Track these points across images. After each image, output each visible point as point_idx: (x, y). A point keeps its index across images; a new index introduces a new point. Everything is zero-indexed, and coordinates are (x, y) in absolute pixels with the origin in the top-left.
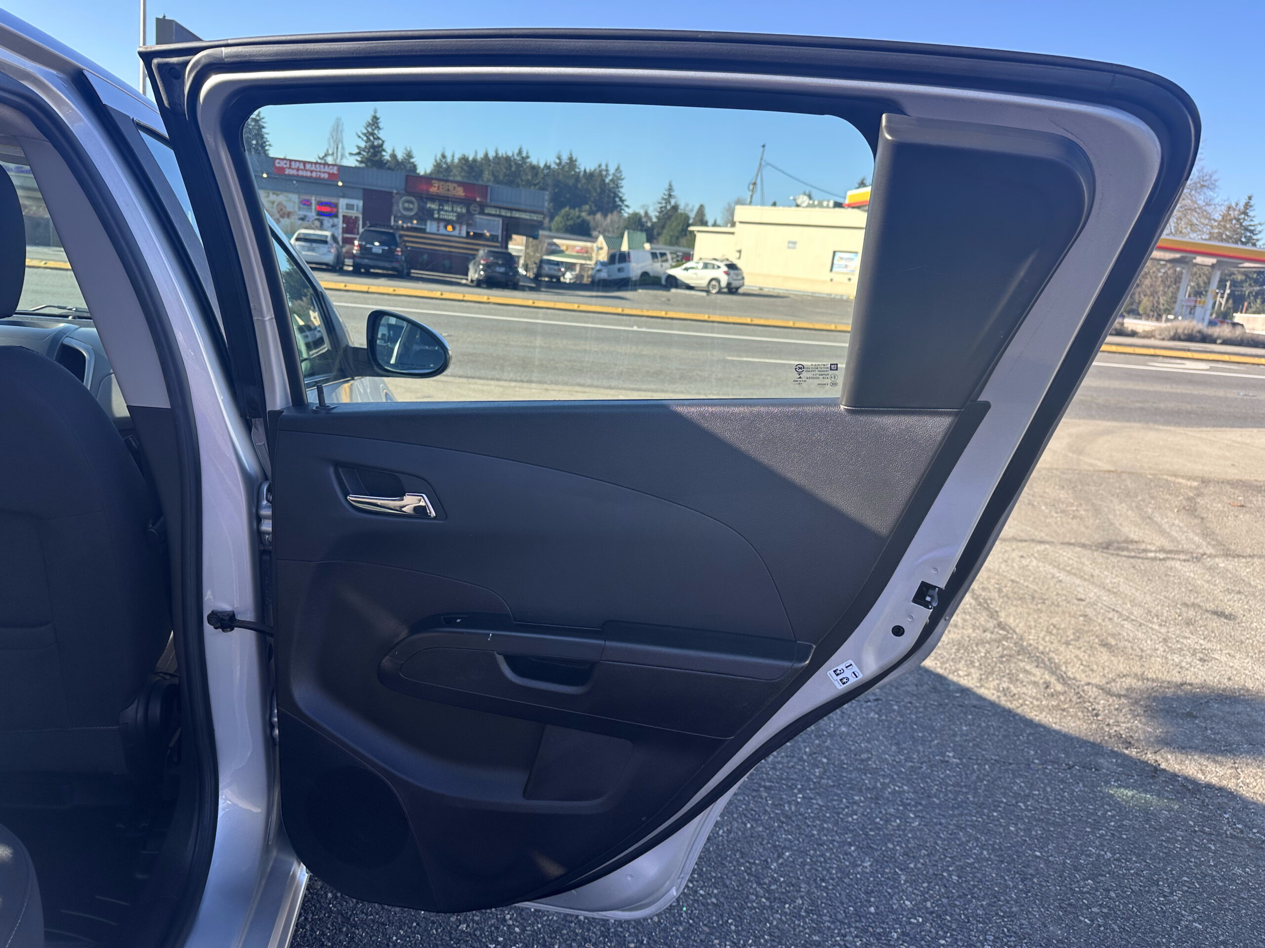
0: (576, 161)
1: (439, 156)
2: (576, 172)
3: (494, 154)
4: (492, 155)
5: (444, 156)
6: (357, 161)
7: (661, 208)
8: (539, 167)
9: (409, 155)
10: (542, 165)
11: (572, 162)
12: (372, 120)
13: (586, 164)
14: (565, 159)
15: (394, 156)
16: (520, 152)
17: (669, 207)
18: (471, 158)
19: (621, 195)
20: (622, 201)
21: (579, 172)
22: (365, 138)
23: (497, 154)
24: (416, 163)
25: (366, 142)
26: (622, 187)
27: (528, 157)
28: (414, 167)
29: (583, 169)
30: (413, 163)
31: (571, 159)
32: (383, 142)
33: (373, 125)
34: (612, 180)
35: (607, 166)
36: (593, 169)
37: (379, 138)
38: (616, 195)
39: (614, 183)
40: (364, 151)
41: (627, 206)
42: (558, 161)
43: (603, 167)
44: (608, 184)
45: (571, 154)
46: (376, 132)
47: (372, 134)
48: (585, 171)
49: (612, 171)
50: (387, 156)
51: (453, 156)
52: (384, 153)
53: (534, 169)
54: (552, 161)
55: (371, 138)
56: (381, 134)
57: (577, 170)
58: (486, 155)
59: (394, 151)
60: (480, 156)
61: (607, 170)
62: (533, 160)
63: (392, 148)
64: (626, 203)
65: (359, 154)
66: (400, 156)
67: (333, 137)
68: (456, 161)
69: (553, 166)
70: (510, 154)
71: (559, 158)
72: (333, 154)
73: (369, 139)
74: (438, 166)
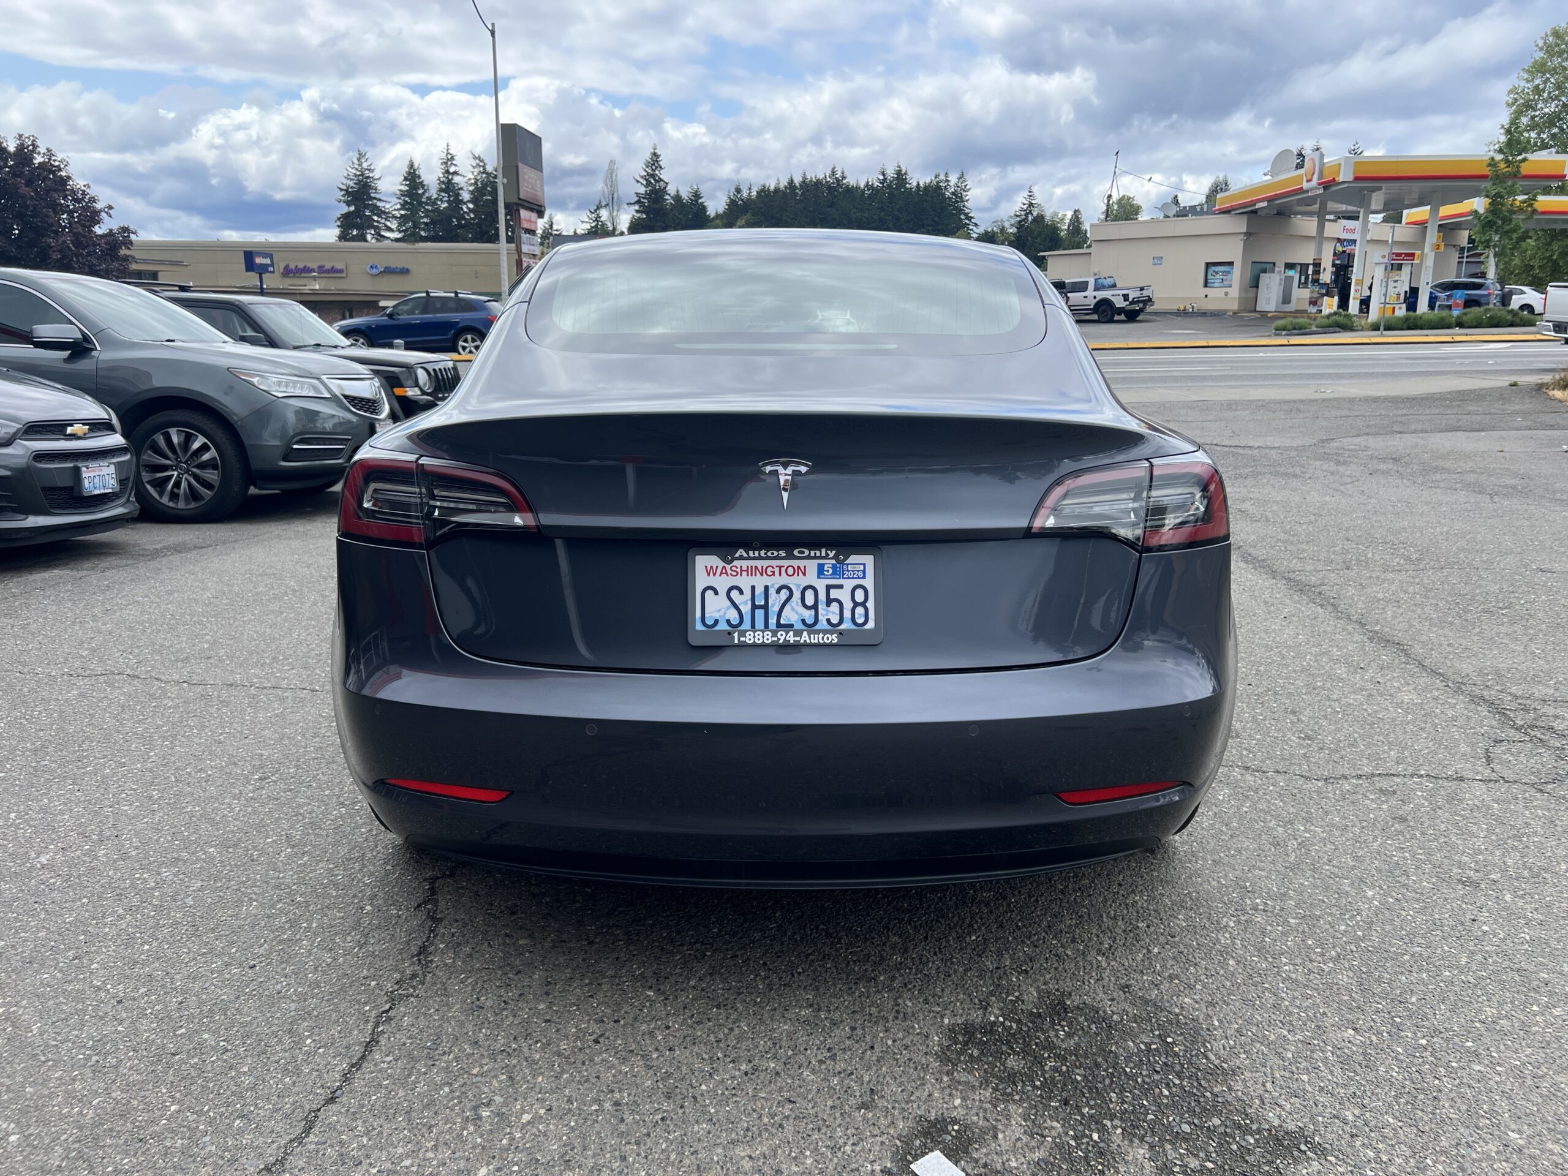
0: (906, 174)
1: (733, 190)
2: (907, 189)
3: (801, 179)
4: (797, 181)
5: (738, 190)
6: (637, 211)
7: (1020, 222)
8: (858, 188)
9: (697, 195)
10: (862, 186)
11: (900, 176)
12: (651, 159)
13: (918, 178)
14: (891, 173)
15: (678, 198)
16: (833, 172)
17: (1030, 218)
18: (772, 188)
19: (967, 211)
20: (970, 218)
21: (911, 189)
22: (645, 182)
23: (804, 178)
24: (705, 204)
25: (646, 187)
26: (967, 201)
27: (844, 178)
28: (703, 208)
29: (915, 184)
30: (702, 203)
31: (899, 173)
32: (667, 183)
33: (653, 164)
34: (953, 194)
35: (946, 175)
36: (928, 181)
37: (661, 180)
38: (960, 211)
39: (956, 196)
40: (644, 198)
41: (976, 225)
42: (881, 177)
43: (942, 177)
44: (949, 198)
45: (899, 167)
46: (657, 172)
47: (653, 176)
48: (918, 184)
49: (953, 179)
50: (669, 200)
51: (750, 189)
52: (667, 197)
53: (851, 191)
54: (875, 179)
55: (652, 181)
56: (664, 175)
57: (908, 186)
58: (792, 181)
59: (678, 192)
60: (784, 183)
61: (947, 181)
62: (851, 180)
63: (675, 189)
64: (973, 220)
65: (638, 202)
66: (685, 195)
67: (607, 185)
68: (754, 193)
69: (877, 184)
70: (821, 177)
71: (884, 175)
72: (606, 205)
73: (649, 183)
74: (732, 204)
